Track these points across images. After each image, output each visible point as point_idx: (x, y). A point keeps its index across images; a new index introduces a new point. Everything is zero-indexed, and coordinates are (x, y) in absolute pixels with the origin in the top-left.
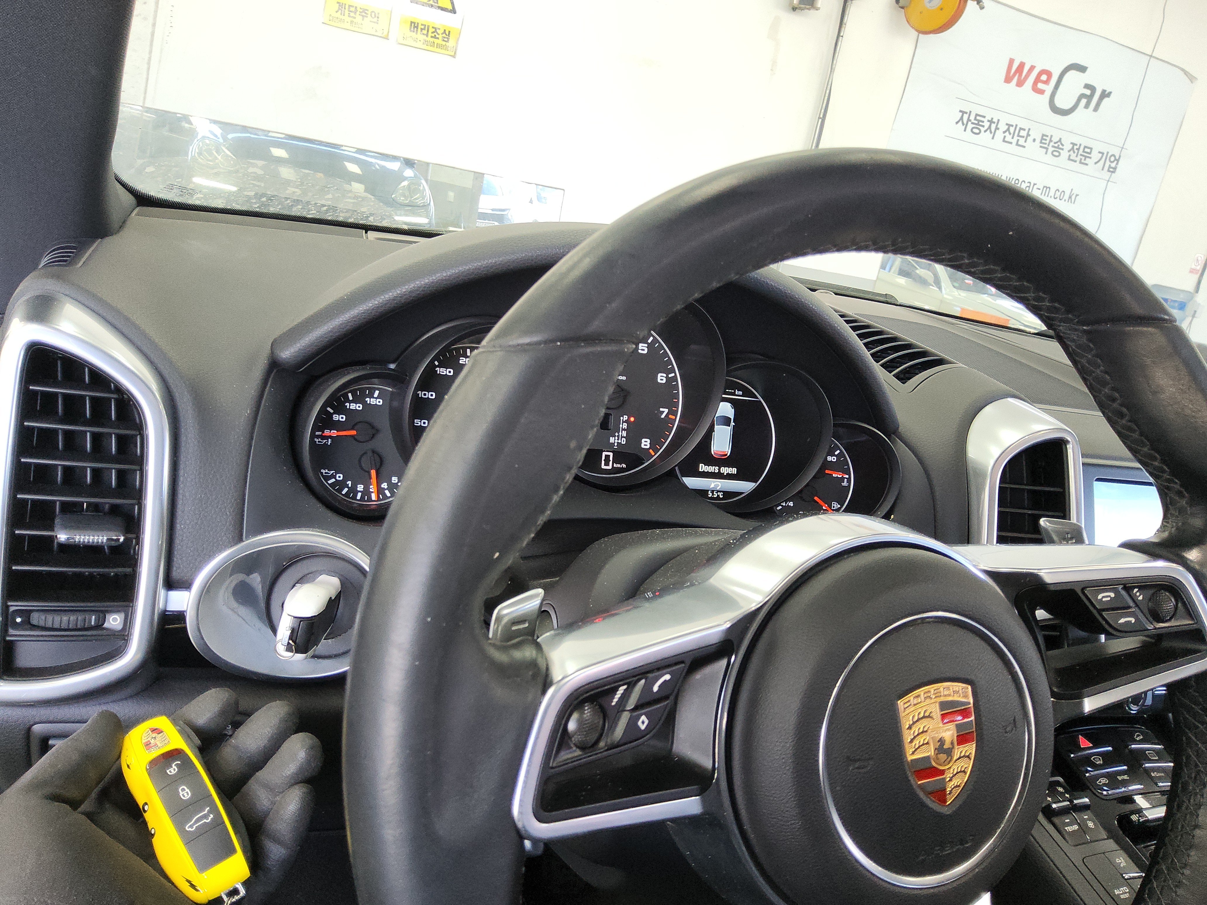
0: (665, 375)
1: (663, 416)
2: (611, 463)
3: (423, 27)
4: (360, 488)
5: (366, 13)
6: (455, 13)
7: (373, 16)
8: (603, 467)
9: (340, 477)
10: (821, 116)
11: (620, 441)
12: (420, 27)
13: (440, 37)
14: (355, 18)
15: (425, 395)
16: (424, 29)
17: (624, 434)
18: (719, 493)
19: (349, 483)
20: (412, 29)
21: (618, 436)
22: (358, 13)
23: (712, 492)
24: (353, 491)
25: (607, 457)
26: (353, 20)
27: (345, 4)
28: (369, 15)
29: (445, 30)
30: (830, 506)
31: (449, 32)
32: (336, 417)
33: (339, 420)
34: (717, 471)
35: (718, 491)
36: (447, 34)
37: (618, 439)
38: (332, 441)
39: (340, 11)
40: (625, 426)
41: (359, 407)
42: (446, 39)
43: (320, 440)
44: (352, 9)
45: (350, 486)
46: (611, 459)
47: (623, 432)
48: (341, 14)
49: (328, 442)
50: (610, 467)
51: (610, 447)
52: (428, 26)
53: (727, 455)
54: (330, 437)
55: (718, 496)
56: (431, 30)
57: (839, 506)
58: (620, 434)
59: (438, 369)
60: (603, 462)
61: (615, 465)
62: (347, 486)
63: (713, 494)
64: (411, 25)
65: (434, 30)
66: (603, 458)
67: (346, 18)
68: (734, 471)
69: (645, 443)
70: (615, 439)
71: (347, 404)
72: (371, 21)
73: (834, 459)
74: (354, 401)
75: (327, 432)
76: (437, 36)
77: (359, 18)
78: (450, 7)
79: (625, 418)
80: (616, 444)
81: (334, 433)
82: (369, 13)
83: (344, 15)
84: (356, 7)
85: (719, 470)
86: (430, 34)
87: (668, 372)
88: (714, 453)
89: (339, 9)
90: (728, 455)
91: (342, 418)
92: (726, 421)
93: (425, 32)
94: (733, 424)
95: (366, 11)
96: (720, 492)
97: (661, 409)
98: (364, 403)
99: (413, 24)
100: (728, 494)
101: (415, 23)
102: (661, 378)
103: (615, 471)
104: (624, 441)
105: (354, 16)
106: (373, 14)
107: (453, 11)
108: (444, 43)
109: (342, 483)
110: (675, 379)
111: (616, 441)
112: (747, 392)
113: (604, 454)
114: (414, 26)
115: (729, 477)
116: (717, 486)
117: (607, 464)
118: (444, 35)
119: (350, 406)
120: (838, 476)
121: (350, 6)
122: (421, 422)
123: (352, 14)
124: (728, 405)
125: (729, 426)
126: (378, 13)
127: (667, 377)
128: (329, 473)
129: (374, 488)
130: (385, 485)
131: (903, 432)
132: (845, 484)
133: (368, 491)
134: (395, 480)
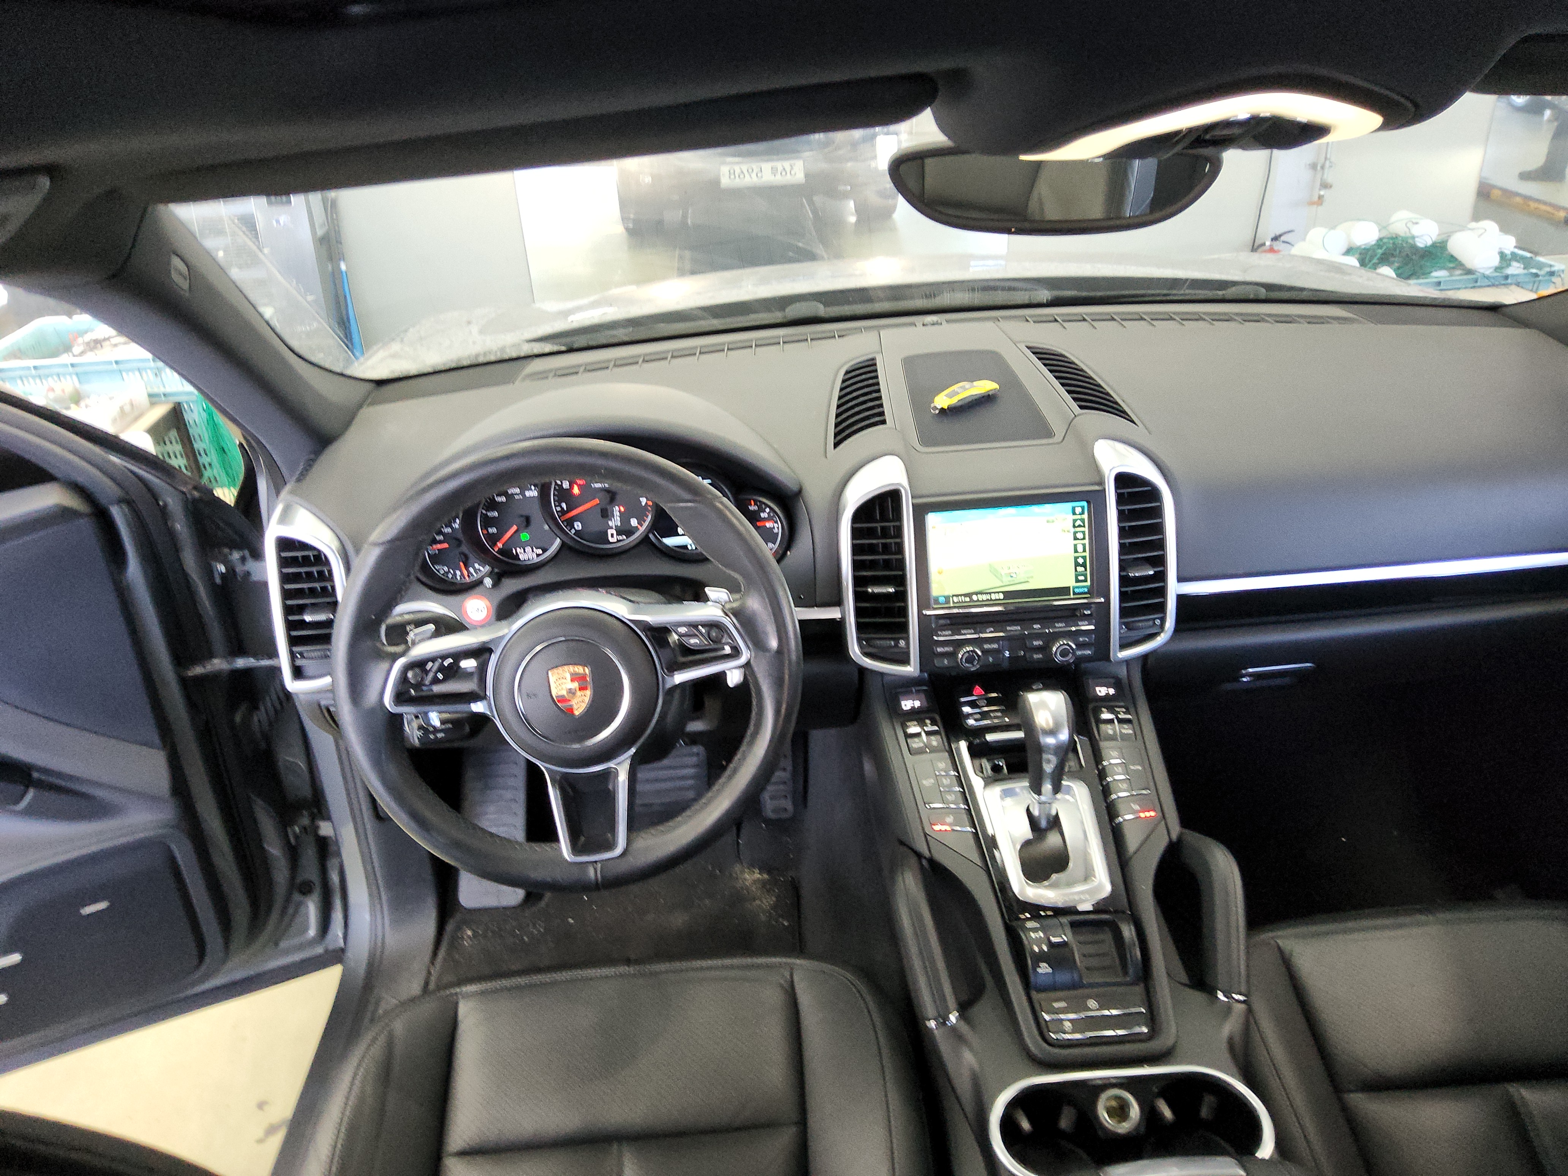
2: (615, 537)
4: (458, 573)
8: (611, 540)
9: (446, 569)
15: (492, 515)
17: (619, 518)
21: (615, 520)
24: (455, 574)
25: (612, 534)
40: (618, 513)
43: (432, 551)
45: (452, 573)
46: (615, 534)
47: (617, 517)
49: (436, 552)
50: (615, 540)
51: (611, 528)
54: (437, 549)
59: (496, 499)
60: (610, 537)
61: (618, 538)
62: (450, 573)
66: (610, 535)
69: (634, 522)
73: (766, 515)
74: (447, 527)
75: (435, 547)
79: (617, 509)
81: (438, 547)
97: (641, 499)
98: (452, 528)
103: (618, 541)
104: (619, 523)
111: (614, 523)
113: (609, 532)
117: (613, 538)
119: (444, 531)
122: (492, 530)
128: (439, 568)
129: (465, 573)
130: (471, 570)
131: (804, 493)
132: (776, 531)
133: (462, 574)
134: (477, 566)
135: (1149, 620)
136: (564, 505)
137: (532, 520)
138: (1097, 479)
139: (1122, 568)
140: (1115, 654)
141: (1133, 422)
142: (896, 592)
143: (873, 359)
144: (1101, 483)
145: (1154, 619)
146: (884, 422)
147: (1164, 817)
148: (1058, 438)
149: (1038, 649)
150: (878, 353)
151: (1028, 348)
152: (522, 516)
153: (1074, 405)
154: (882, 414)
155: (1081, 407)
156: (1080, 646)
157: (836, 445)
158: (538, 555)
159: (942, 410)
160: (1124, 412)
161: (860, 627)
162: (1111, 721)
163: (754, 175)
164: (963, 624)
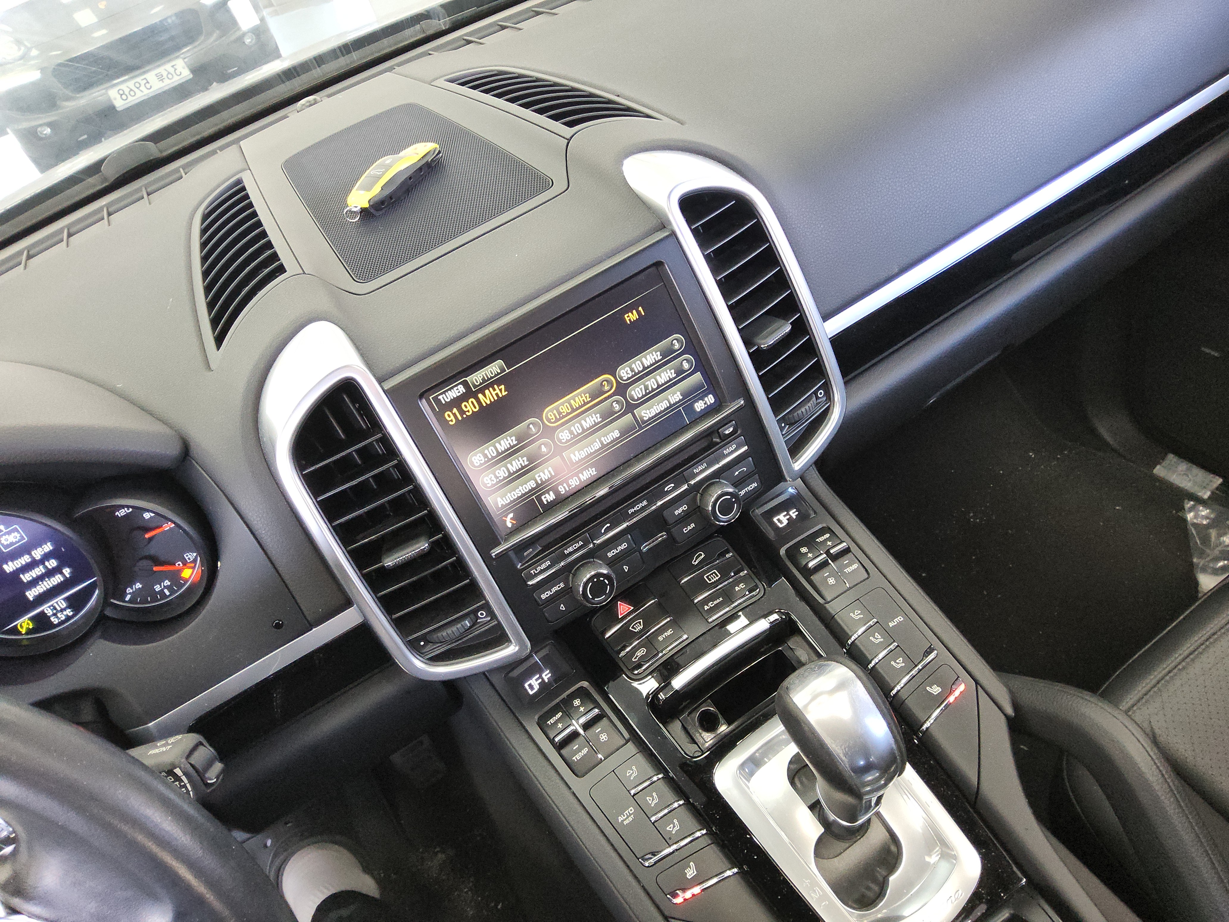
63: (59, 619)
131: (195, 451)
135: (809, 399)
138: (653, 222)
139: (747, 343)
140: (789, 467)
141: (648, 116)
142: (433, 545)
143: (239, 182)
144: (663, 224)
145: (815, 393)
146: (281, 269)
147: (977, 683)
148: (560, 185)
149: (685, 518)
150: (244, 170)
151: (452, 81)
153: (558, 126)
154: (275, 257)
155: (570, 124)
156: (738, 483)
157: (219, 340)
159: (363, 211)
160: (629, 109)
161: (400, 625)
162: (823, 565)
163: (143, 88)
164: (562, 538)
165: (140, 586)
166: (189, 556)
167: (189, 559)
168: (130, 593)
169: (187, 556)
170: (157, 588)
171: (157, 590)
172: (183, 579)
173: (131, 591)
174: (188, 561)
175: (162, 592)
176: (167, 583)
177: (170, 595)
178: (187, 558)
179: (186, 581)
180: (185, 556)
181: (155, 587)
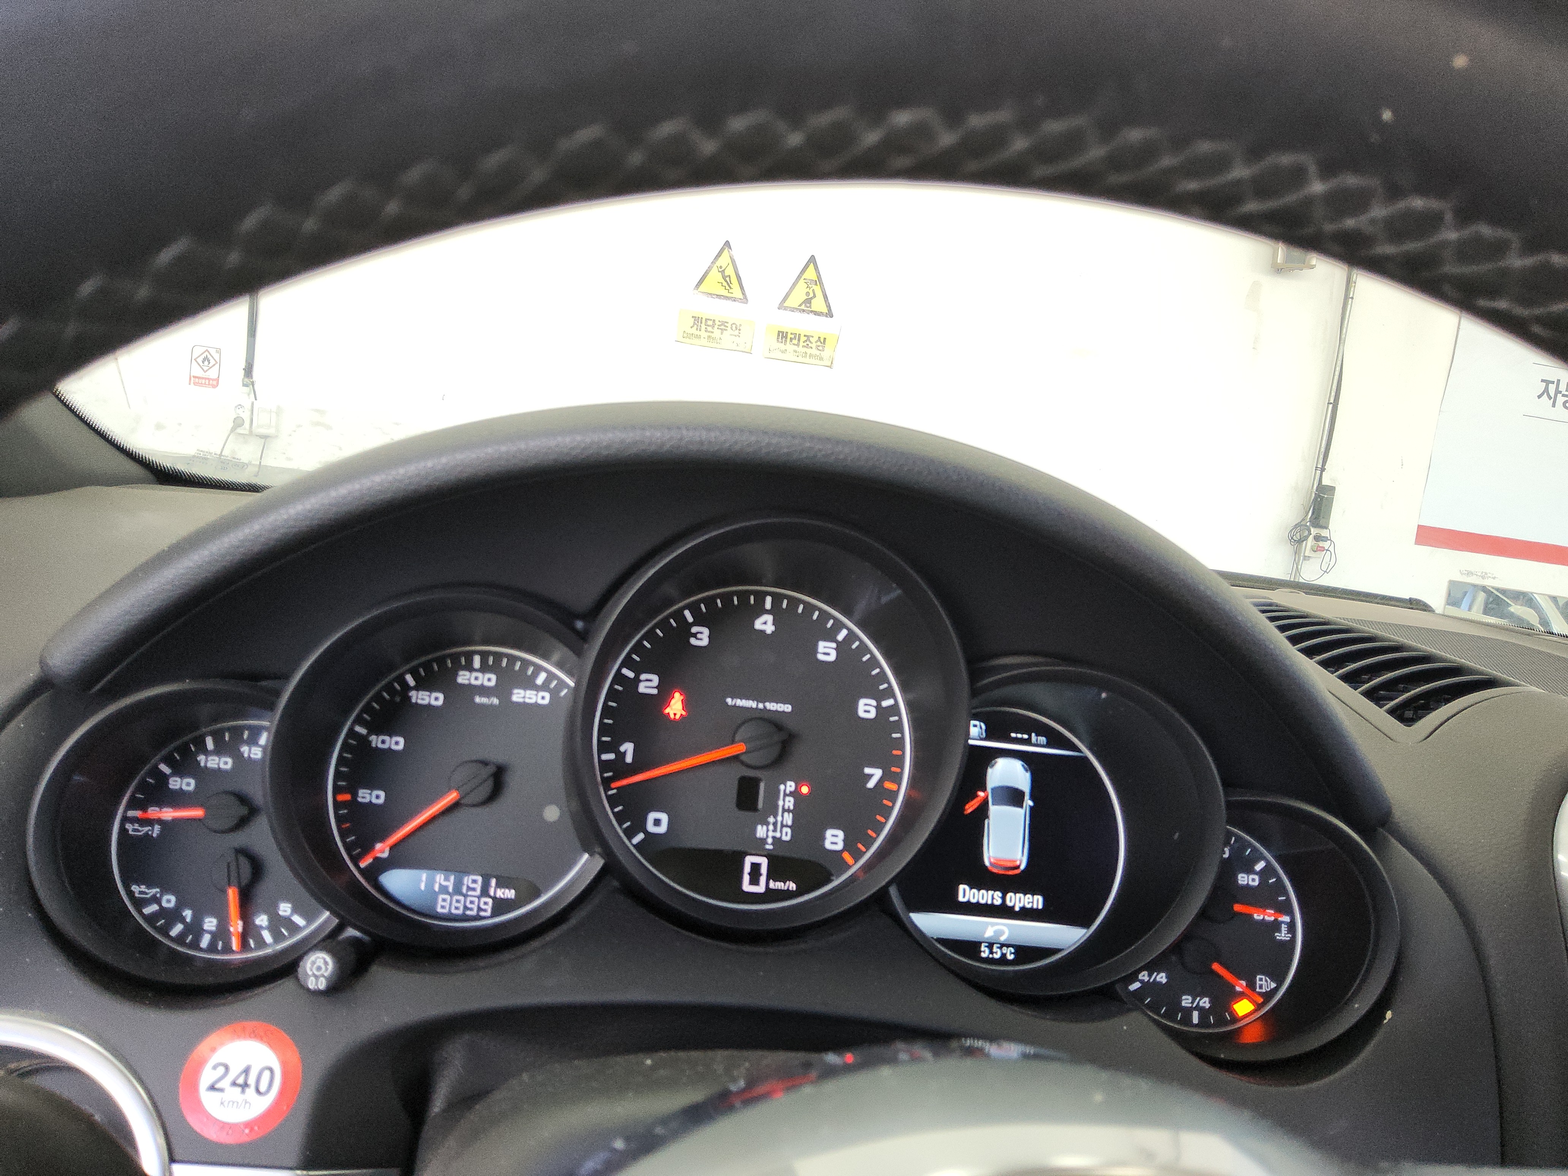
0: (874, 703)
1: (871, 784)
2: (763, 879)
3: (793, 336)
4: (210, 923)
5: (725, 326)
6: (832, 316)
7: (734, 328)
8: (747, 887)
9: (169, 901)
10: (1332, 401)
11: (778, 835)
12: (789, 336)
13: (814, 345)
14: (712, 332)
15: (383, 742)
16: (795, 338)
17: (788, 819)
18: (1005, 950)
19: (188, 914)
20: (780, 340)
21: (775, 824)
22: (716, 327)
23: (990, 946)
24: (195, 928)
25: (756, 867)
26: (710, 334)
27: (702, 318)
28: (729, 329)
29: (819, 338)
30: (1251, 985)
31: (825, 339)
32: (175, 783)
33: (181, 789)
34: (998, 902)
35: (1002, 945)
36: (822, 342)
37: (775, 830)
38: (162, 831)
39: (696, 326)
40: (790, 802)
41: (225, 763)
42: (820, 348)
43: (136, 826)
44: (710, 323)
45: (188, 920)
46: (764, 870)
47: (786, 814)
48: (697, 329)
49: (153, 830)
50: (760, 889)
51: (758, 846)
52: (800, 334)
53: (1018, 867)
54: (160, 821)
55: (1004, 955)
56: (803, 339)
57: (1273, 985)
58: (779, 818)
59: (413, 694)
60: (746, 878)
61: (772, 885)
62: (183, 920)
63: (991, 952)
64: (779, 335)
65: (806, 338)
66: (747, 868)
67: (703, 333)
68: (1036, 901)
69: (834, 839)
70: (768, 830)
71: (202, 758)
72: (731, 335)
73: (1253, 880)
74: (220, 750)
75: (153, 812)
76: (810, 345)
77: (717, 333)
78: (825, 310)
79: (791, 786)
80: (770, 840)
81: (168, 814)
82: (729, 325)
83: (700, 330)
84: (714, 321)
85: (1004, 898)
86: (801, 344)
87: (879, 696)
88: (991, 863)
89: (694, 324)
90: (1023, 867)
91: (188, 784)
92: (1013, 797)
93: (795, 342)
94: (1028, 802)
95: (726, 324)
96: (1008, 946)
97: (867, 771)
98: (238, 757)
99: (781, 334)
100: (1025, 953)
101: (783, 333)
102: (866, 709)
103: (771, 895)
104: (786, 835)
105: (712, 330)
106: (734, 326)
107: (830, 314)
108: (818, 353)
109: (174, 916)
110: (894, 709)
111: (771, 834)
112: (1055, 740)
113: (749, 860)
114: (782, 336)
115: (1026, 914)
116: (1000, 933)
117: (754, 881)
118: (819, 343)
119: (206, 761)
120: (1267, 918)
121: (706, 320)
122: (370, 794)
123: (709, 329)
124: (1017, 765)
125: (1021, 807)
126: (741, 325)
127: (878, 707)
128: (146, 894)
129: (236, 926)
130: (262, 920)
132: (1283, 935)
133: (222, 933)
134: (285, 909)
136: (628, 748)
137: (514, 782)
152: (485, 763)
158: (501, 906)
165: (1164, 980)
166: (1264, 983)
167: (1261, 987)
168: (1142, 982)
169: (1261, 980)
170: (1186, 1001)
171: (1184, 1004)
172: (1233, 1013)
173: (1146, 979)
174: (1258, 990)
175: (1188, 1012)
176: (1205, 1002)
177: (1196, 1025)
178: (1258, 982)
179: (1235, 1019)
180: (1258, 977)
181: (1184, 997)
